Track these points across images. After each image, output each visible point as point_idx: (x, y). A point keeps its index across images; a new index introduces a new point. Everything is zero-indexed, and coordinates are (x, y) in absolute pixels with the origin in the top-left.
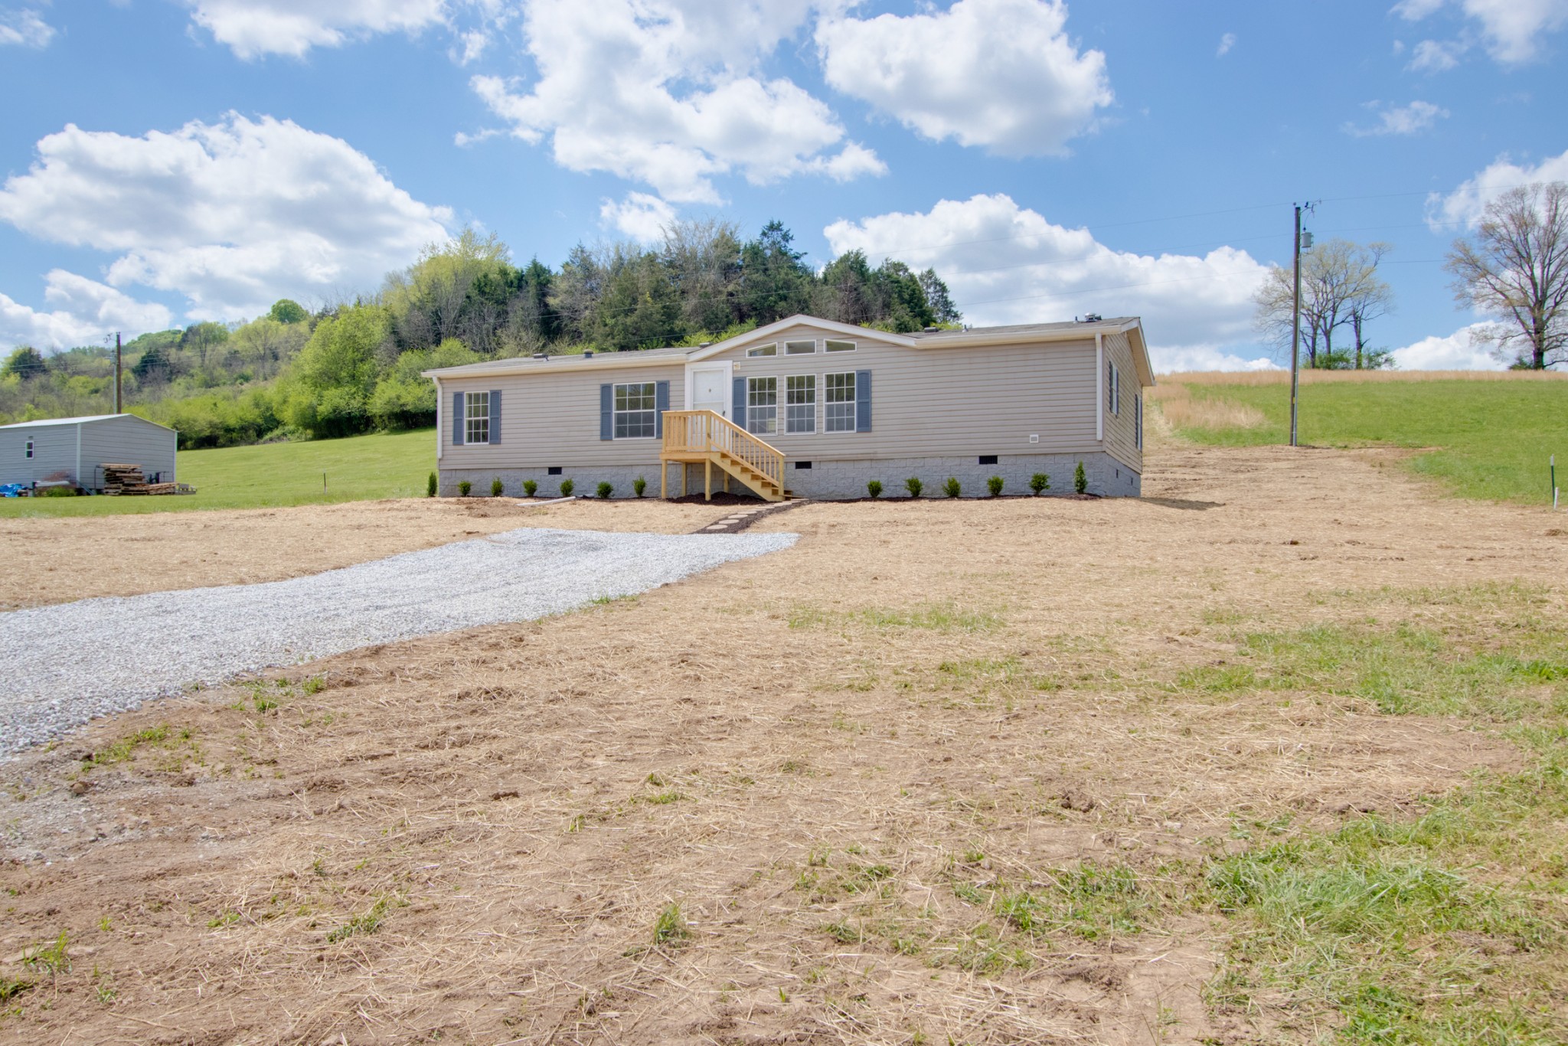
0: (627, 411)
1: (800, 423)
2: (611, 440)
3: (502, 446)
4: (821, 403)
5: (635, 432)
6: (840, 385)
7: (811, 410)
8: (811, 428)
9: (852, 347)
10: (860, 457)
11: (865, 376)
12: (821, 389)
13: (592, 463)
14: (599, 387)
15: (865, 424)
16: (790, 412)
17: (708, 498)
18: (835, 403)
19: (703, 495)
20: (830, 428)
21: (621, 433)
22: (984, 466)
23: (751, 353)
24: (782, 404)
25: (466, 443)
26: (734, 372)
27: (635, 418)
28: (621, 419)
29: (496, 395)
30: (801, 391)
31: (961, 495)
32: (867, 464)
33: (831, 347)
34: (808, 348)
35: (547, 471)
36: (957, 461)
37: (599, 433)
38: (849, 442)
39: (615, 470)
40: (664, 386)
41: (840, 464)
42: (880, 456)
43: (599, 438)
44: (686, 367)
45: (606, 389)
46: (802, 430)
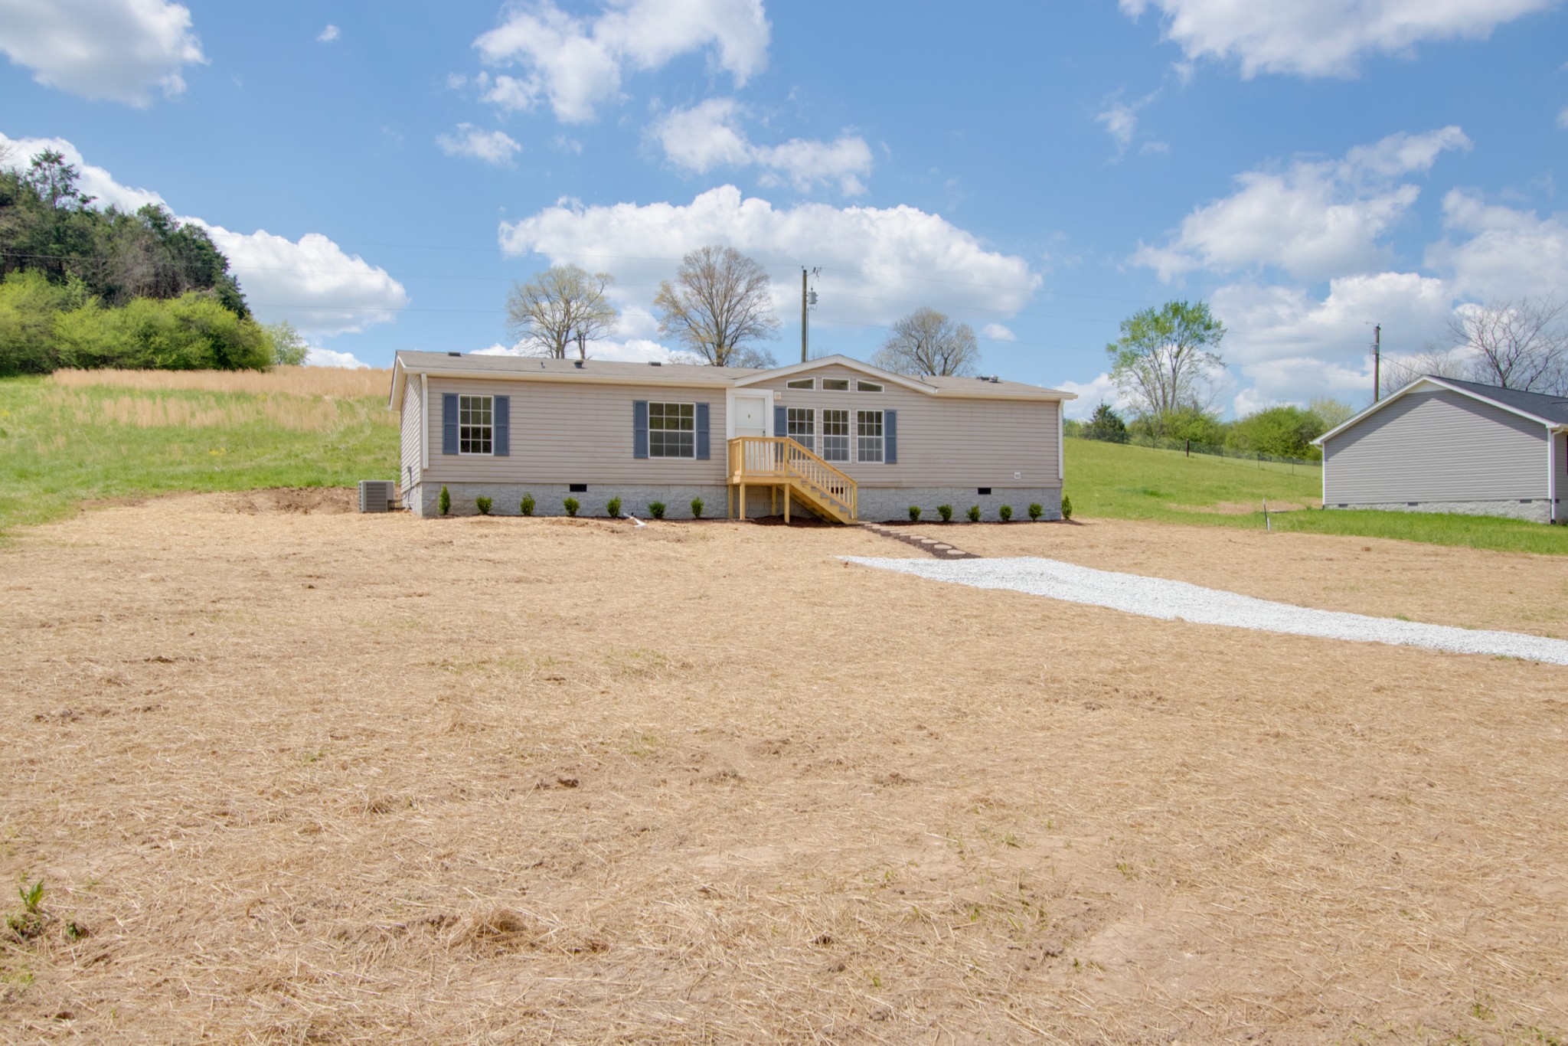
0: (664, 430)
1: (835, 452)
2: (646, 458)
3: (511, 458)
4: (853, 437)
5: (672, 452)
6: (870, 421)
7: (845, 442)
8: (845, 457)
9: (877, 389)
10: (888, 485)
11: (892, 415)
12: (853, 422)
13: (624, 481)
14: (631, 403)
15: (892, 457)
16: (827, 442)
17: (787, 519)
18: (866, 436)
19: (782, 517)
20: (861, 458)
21: (657, 451)
22: (982, 496)
23: (791, 385)
24: (818, 434)
25: (460, 453)
26: (775, 401)
27: (673, 438)
28: (657, 438)
29: (503, 402)
30: (835, 422)
31: (980, 519)
32: (893, 491)
33: (863, 387)
34: (842, 385)
35: (568, 488)
36: (962, 491)
37: (632, 450)
38: (877, 471)
39: (649, 489)
40: (704, 408)
41: (870, 491)
42: (904, 485)
43: (632, 455)
44: (728, 391)
45: (639, 406)
46: (838, 459)
